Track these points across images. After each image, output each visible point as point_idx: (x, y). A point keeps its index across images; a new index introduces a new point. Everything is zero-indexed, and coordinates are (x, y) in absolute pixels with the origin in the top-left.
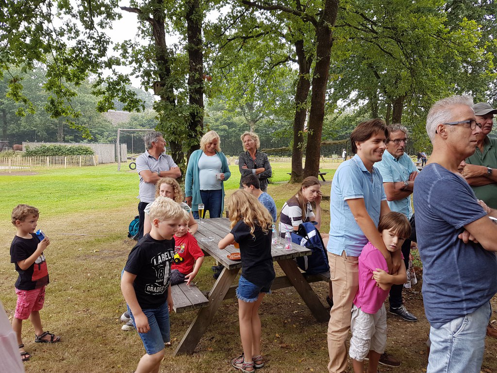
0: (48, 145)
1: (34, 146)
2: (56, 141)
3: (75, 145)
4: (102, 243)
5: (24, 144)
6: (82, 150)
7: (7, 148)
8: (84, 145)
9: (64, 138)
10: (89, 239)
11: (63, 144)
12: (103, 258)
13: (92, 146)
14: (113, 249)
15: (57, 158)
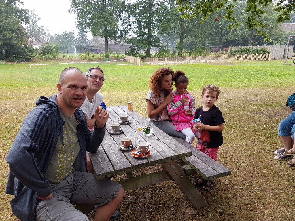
0: (243, 48)
1: (234, 48)
2: (248, 45)
3: (259, 47)
4: (268, 106)
5: (230, 47)
6: (262, 50)
7: (221, 50)
8: (264, 47)
9: (252, 44)
10: (260, 103)
11: (252, 47)
12: (268, 115)
13: (269, 48)
14: (275, 111)
15: (247, 55)
